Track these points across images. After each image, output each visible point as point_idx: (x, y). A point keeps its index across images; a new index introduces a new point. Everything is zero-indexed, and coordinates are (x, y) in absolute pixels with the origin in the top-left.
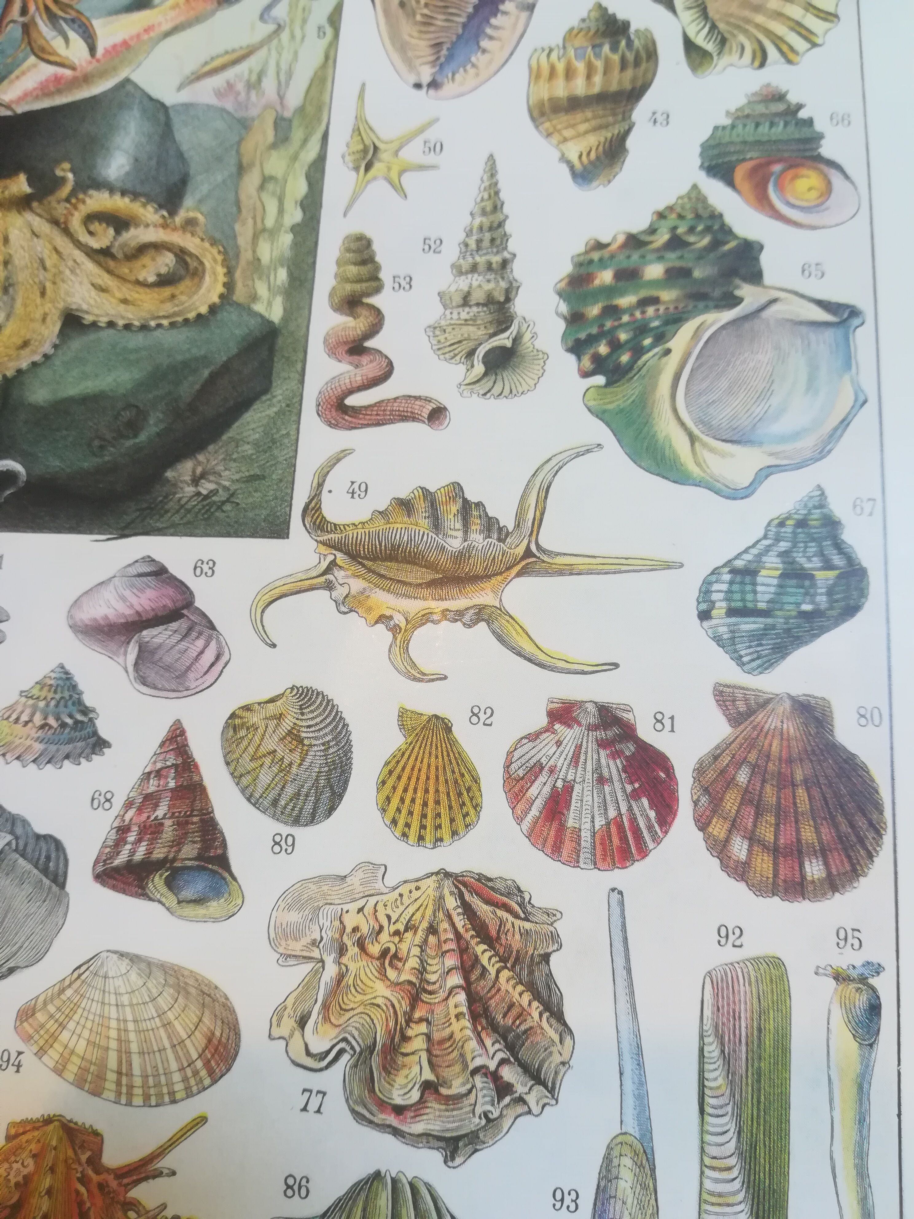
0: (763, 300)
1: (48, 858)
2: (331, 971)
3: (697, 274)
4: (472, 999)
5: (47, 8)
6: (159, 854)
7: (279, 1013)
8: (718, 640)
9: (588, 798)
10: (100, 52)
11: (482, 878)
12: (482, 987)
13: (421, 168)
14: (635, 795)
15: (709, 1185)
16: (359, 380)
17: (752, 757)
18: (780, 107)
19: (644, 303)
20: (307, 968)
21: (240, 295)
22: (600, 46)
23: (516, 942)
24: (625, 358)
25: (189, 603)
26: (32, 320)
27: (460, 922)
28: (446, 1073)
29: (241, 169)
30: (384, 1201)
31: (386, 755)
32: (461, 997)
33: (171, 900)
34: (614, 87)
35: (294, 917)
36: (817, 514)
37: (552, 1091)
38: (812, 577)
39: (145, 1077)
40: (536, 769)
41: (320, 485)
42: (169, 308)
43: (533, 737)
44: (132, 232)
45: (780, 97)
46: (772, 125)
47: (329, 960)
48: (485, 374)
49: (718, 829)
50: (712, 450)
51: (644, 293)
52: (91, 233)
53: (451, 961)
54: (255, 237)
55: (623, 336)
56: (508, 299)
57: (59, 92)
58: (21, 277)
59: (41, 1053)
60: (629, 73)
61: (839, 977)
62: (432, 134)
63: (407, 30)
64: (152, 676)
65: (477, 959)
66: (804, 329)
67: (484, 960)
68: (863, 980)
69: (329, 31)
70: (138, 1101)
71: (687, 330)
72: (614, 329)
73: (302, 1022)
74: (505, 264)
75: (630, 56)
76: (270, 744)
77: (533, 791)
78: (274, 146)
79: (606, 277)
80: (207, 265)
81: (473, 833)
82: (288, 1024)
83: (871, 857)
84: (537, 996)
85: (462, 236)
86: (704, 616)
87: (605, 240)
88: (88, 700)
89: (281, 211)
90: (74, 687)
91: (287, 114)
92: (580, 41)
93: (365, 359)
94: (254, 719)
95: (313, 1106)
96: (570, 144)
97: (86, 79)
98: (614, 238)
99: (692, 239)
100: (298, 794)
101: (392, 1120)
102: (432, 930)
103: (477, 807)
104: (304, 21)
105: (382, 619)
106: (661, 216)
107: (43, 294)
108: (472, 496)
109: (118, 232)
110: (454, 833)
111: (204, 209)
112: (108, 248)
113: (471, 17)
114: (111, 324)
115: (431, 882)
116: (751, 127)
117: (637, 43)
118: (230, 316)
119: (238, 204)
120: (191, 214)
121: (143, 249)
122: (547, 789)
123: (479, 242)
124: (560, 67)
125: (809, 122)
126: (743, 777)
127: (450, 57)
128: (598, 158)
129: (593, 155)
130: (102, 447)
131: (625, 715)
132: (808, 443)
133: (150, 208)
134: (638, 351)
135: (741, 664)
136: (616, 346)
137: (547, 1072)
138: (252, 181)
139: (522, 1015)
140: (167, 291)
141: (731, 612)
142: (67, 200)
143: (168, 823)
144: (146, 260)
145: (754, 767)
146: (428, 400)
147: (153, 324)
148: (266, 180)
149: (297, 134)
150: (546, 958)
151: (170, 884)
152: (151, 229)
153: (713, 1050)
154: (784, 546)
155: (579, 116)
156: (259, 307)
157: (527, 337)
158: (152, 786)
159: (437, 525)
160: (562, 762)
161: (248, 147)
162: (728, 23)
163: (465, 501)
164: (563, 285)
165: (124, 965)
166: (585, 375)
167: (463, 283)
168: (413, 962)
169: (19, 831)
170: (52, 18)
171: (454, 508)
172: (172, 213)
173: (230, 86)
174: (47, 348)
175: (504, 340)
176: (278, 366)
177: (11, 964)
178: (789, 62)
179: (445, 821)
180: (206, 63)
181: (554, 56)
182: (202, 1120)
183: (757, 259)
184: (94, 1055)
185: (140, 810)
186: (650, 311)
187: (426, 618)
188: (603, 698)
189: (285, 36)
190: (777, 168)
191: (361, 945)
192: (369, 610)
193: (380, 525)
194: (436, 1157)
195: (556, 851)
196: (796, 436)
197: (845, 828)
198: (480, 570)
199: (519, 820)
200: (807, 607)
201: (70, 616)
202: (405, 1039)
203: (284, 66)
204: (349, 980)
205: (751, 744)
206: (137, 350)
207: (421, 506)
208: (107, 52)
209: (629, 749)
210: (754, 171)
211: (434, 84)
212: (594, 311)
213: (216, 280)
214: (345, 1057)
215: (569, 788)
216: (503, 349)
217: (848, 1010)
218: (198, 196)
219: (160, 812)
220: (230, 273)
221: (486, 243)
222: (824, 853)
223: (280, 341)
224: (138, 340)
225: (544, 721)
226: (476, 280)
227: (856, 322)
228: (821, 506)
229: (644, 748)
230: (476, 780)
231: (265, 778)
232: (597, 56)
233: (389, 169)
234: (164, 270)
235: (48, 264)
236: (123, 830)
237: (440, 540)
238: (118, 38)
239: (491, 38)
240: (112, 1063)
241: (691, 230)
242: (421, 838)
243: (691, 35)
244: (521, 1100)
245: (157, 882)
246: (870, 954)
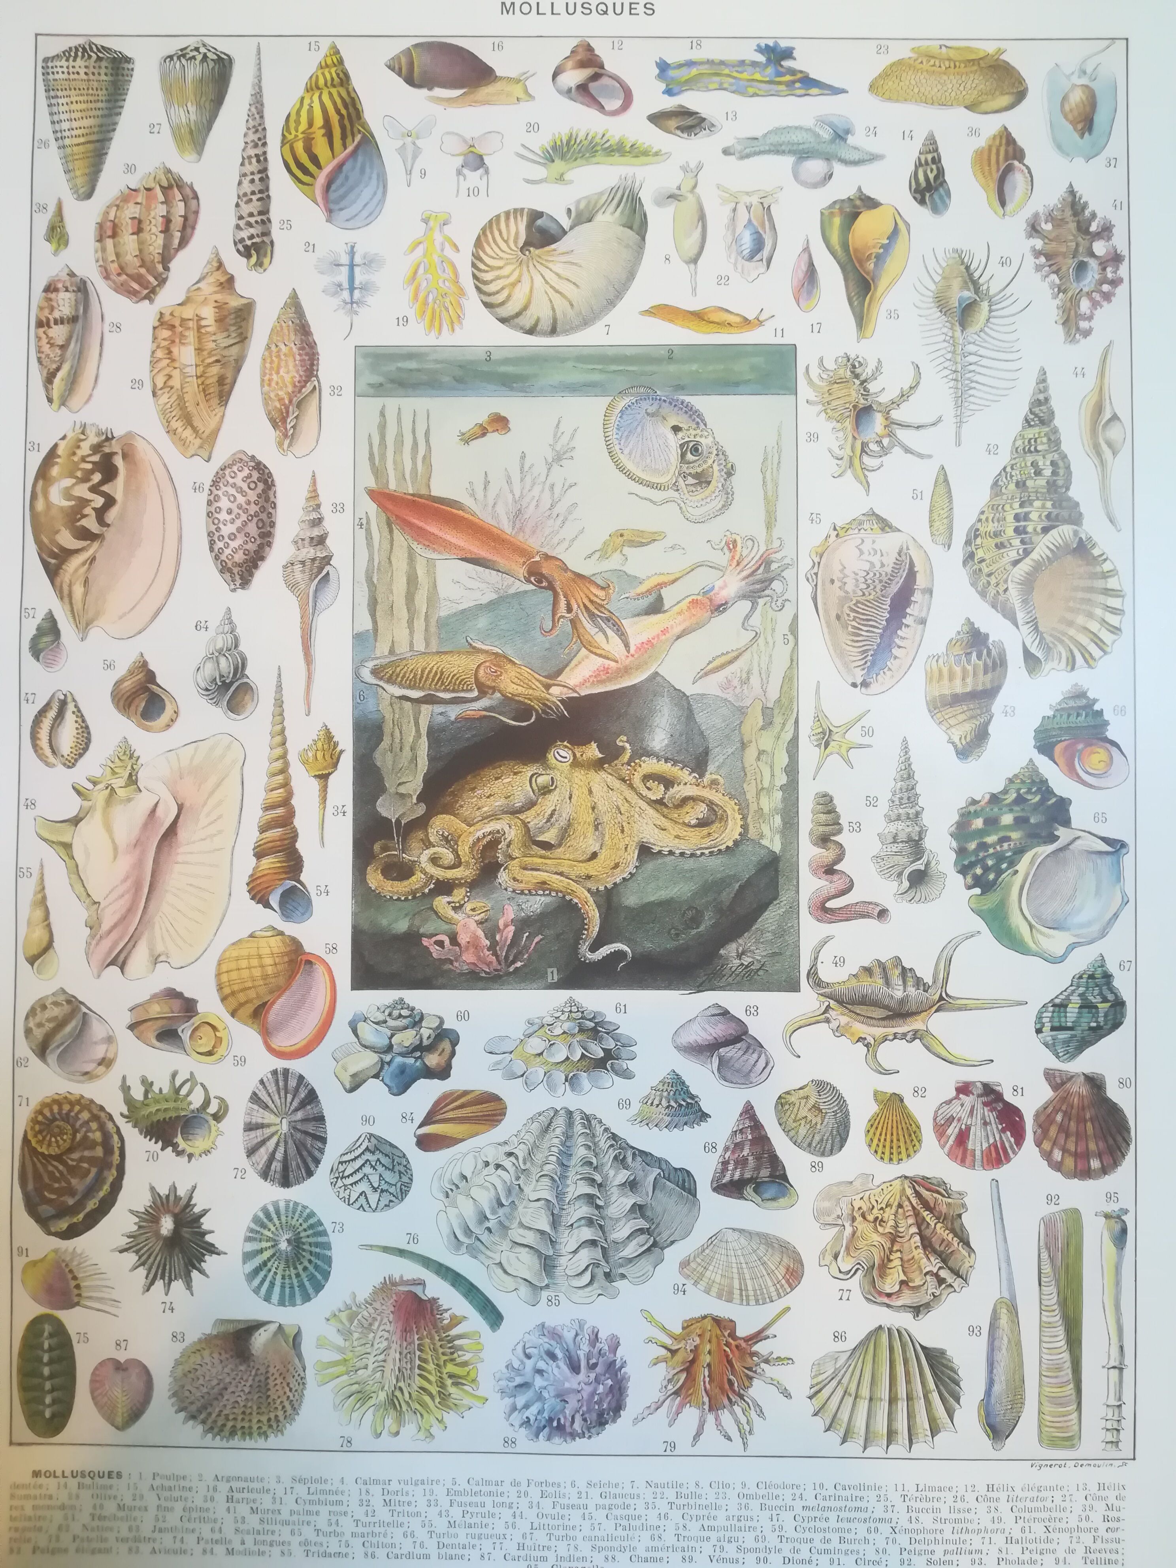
0: (1071, 838)
1: (684, 1181)
2: (849, 1230)
3: (1032, 821)
4: (923, 1238)
5: (585, 606)
6: (747, 1175)
7: (823, 1253)
8: (1046, 1045)
9: (978, 1133)
10: (633, 649)
11: (924, 1178)
12: (928, 1233)
13: (861, 746)
14: (1003, 1131)
15: (1044, 1319)
16: (833, 892)
17: (1064, 1108)
18: (1085, 701)
19: (1002, 840)
20: (837, 1229)
21: (752, 833)
22: (970, 653)
23: (944, 1209)
24: (992, 877)
25: (746, 1032)
26: (618, 849)
27: (914, 1201)
28: (912, 1276)
29: (744, 745)
30: (884, 1338)
31: (869, 1117)
32: (917, 1238)
33: (758, 1199)
34: (980, 688)
35: (827, 1204)
36: (1099, 970)
37: (965, 1281)
38: (1097, 1007)
39: (755, 1290)
40: (951, 1120)
41: (816, 958)
42: (707, 843)
43: (949, 1102)
44: (676, 788)
45: (1082, 695)
46: (1078, 715)
47: (847, 1225)
48: (910, 888)
49: (1046, 1145)
50: (1041, 933)
51: (1002, 834)
52: (649, 789)
53: (911, 1221)
54: (758, 794)
55: (990, 863)
56: (921, 839)
57: (609, 680)
58: (605, 819)
59: (696, 1283)
60: (990, 675)
61: (1107, 1216)
62: (865, 722)
63: (844, 638)
64: (729, 1075)
65: (924, 1219)
66: (1094, 856)
67: (928, 1219)
68: (1119, 1217)
69: (791, 638)
70: (752, 1302)
71: (1027, 857)
72: (985, 857)
73: (836, 1257)
74: (917, 814)
75: (990, 662)
76: (803, 1112)
77: (949, 1131)
78: (763, 728)
79: (978, 823)
80: (729, 813)
81: (918, 1155)
82: (829, 1258)
83: (1124, 1156)
84: (956, 1235)
85: (890, 795)
86: (1039, 1031)
87: (977, 798)
88: (693, 1091)
89: (773, 775)
90: (683, 1083)
91: (770, 705)
92: (958, 651)
93: (836, 877)
94: (792, 1099)
95: (845, 1297)
96: (953, 730)
97: (626, 671)
98: (983, 797)
99: (1029, 797)
100: (822, 1140)
101: (886, 1300)
102: (900, 1206)
103: (919, 1141)
104: (773, 630)
105: (861, 1039)
106: (1011, 781)
107: (623, 831)
108: (907, 965)
109: (667, 788)
110: (908, 1156)
111: (723, 772)
112: (662, 799)
113: (885, 629)
114: (671, 853)
115: (898, 1182)
116: (1065, 716)
117: (994, 652)
118: (747, 848)
119: (744, 769)
120: (714, 777)
121: (685, 800)
122: (957, 1130)
123: (901, 798)
124: (945, 670)
125: (1100, 713)
126: (1059, 1118)
127: (873, 663)
128: (972, 740)
129: (968, 739)
130: (677, 935)
131: (997, 1088)
132: (1096, 928)
133: (686, 772)
134: (999, 873)
135: (1058, 1057)
136: (986, 869)
137: (962, 1271)
138: (751, 754)
139: (949, 1244)
140: (705, 831)
141: (1053, 1029)
142: (628, 764)
143: (750, 1158)
144: (687, 808)
145: (1065, 1113)
146: (877, 905)
147: (698, 852)
148: (761, 753)
149: (778, 720)
150: (960, 1216)
151: (756, 1191)
152: (688, 786)
153: (1045, 1255)
154: (1081, 990)
155: (959, 709)
156: (765, 842)
157: (933, 863)
158: (739, 1138)
159: (887, 983)
160: (964, 1115)
161: (746, 729)
162: (1051, 635)
163: (903, 968)
164: (953, 829)
165: (736, 1235)
166: (969, 888)
167: (893, 828)
168: (891, 1223)
169: (664, 1166)
170: (592, 616)
171: (897, 972)
172: (701, 775)
173: (729, 681)
174: (631, 869)
175: (919, 865)
176: (781, 881)
177: (671, 1239)
178: (1090, 667)
179: (903, 1150)
180: (710, 662)
181: (941, 661)
182: (789, 1309)
183: (1068, 811)
184: (725, 1282)
185: (733, 1152)
186: (1006, 845)
187: (885, 1039)
188: (985, 1079)
189: (761, 641)
190: (1080, 746)
191: (863, 1216)
192: (853, 1034)
193: (854, 983)
194: (910, 1316)
195: (963, 1162)
196: (1089, 924)
197: (1111, 1141)
198: (914, 1009)
199: (943, 1147)
200: (1094, 1024)
201: (673, 1040)
202: (890, 1261)
203: (764, 666)
204: (859, 1233)
205: (1063, 1100)
206: (692, 870)
207: (877, 971)
208: (638, 649)
209: (1000, 1106)
210: (1066, 748)
211: (865, 684)
212: (972, 846)
213: (736, 823)
214: (860, 1272)
215: (968, 1128)
216: (920, 871)
217: (1110, 1230)
218: (717, 764)
219: (745, 1153)
220: (744, 818)
221: (905, 801)
222: (1100, 1156)
223: (781, 865)
224: (690, 864)
225: (954, 1093)
226: (900, 825)
227: (1124, 851)
228: (1102, 966)
229: (1008, 1105)
230: (919, 1127)
231: (803, 1131)
232: (969, 662)
233: (840, 746)
234: (701, 816)
235: (623, 810)
236: (725, 1164)
237: (890, 991)
238: (644, 639)
239: (899, 647)
240: (736, 1285)
241: (1029, 791)
242: (891, 1159)
243: (1028, 645)
244: (950, 1286)
245: (749, 1190)
246: (1122, 1204)
